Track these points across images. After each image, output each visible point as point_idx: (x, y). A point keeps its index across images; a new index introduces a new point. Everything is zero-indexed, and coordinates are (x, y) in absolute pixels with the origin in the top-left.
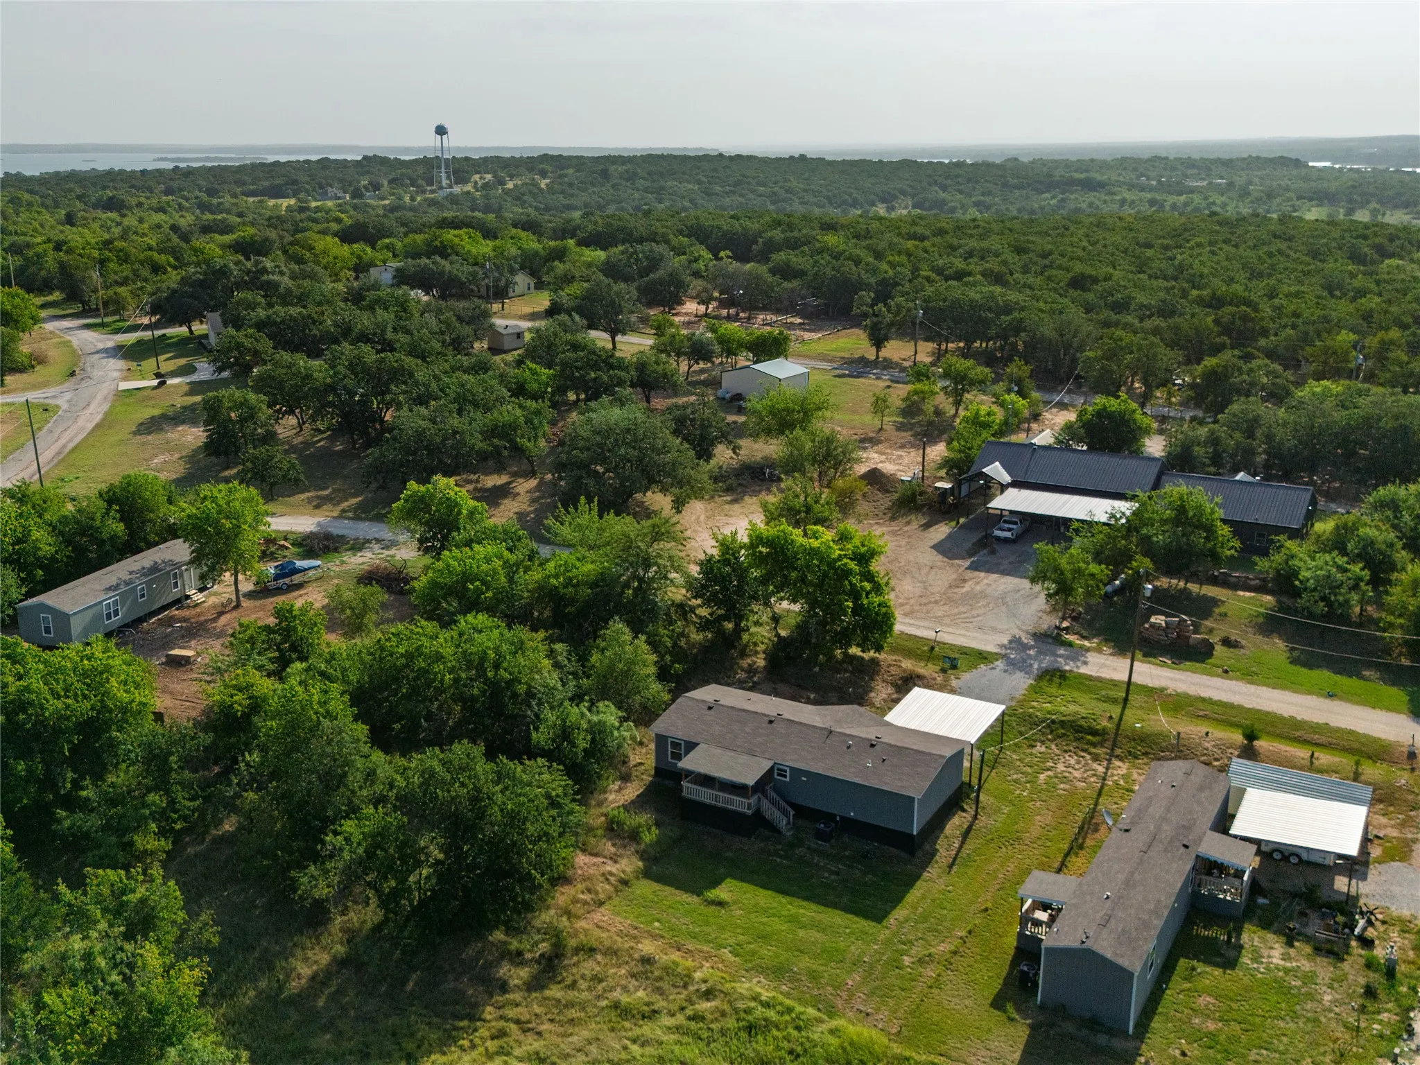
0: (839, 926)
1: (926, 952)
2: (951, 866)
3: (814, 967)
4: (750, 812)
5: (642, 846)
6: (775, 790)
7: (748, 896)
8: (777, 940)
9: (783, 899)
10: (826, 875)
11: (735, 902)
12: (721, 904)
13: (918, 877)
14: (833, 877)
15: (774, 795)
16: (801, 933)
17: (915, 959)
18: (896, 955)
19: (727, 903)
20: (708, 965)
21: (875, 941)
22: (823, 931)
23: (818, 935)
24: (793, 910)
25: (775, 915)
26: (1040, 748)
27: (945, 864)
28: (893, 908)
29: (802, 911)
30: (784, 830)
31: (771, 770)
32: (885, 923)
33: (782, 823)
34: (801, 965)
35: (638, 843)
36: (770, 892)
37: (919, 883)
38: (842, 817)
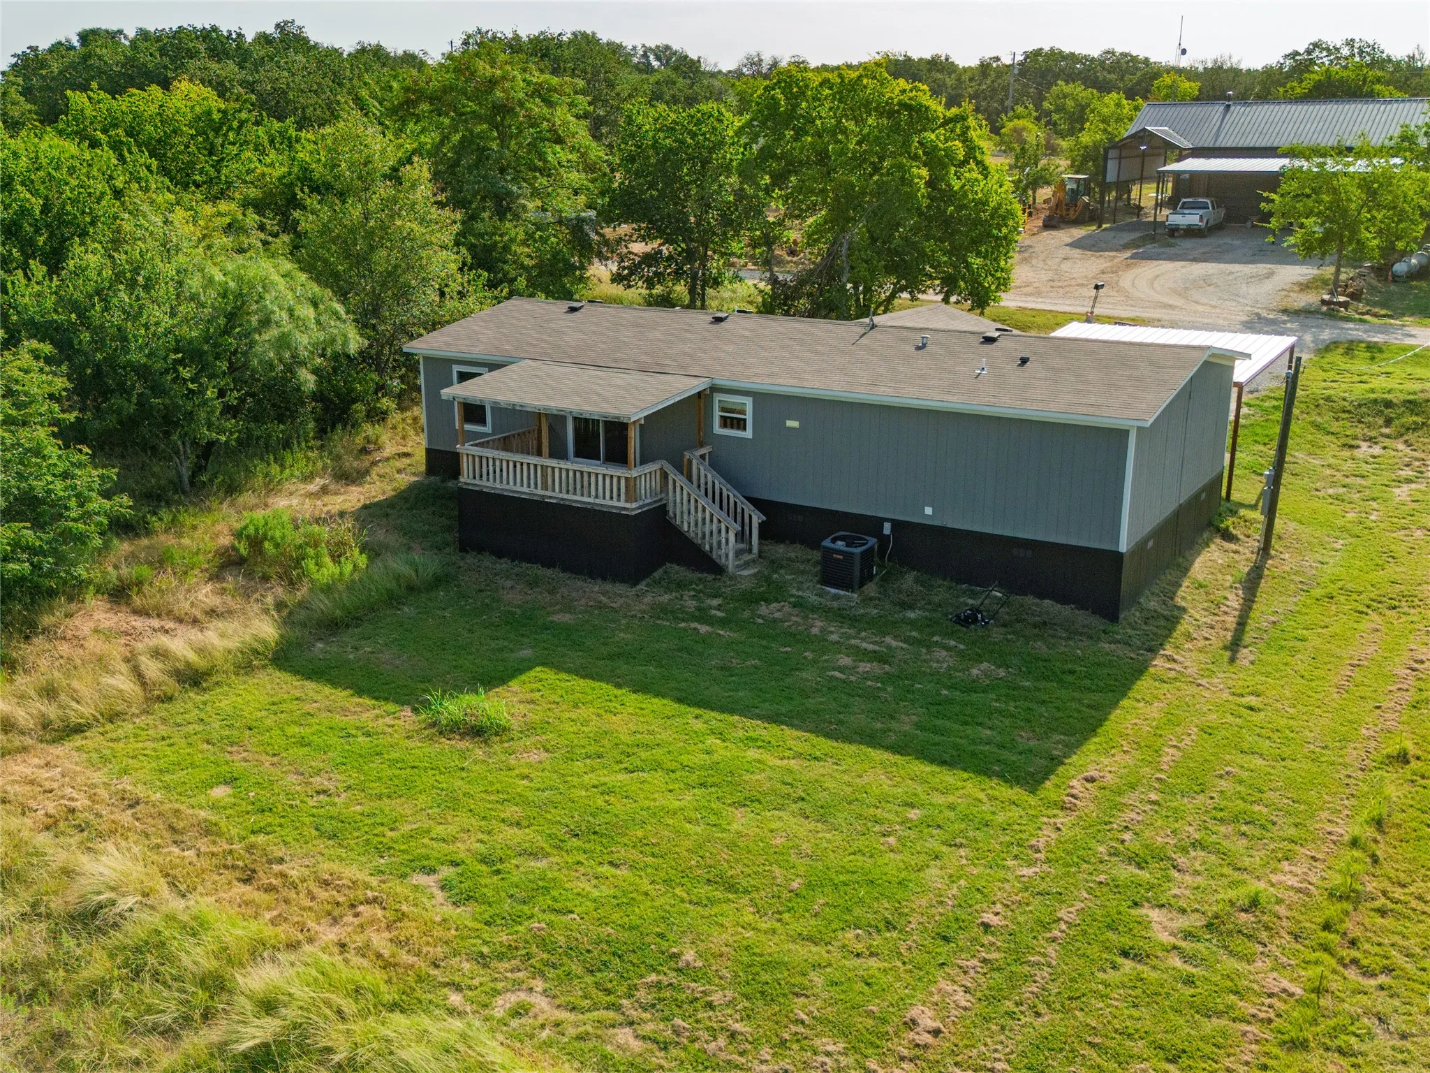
0: (884, 799)
1: (1241, 894)
2: (1234, 646)
3: (772, 947)
4: (632, 507)
5: (302, 592)
6: (715, 464)
7: (584, 712)
8: (642, 843)
9: (696, 721)
10: (845, 661)
11: (530, 729)
12: (478, 732)
13: (1139, 670)
14: (865, 667)
15: (710, 476)
16: (740, 821)
17: (1193, 922)
18: (1115, 903)
19: (502, 731)
20: (330, 935)
21: (1024, 850)
22: (823, 814)
23: (801, 828)
24: (723, 752)
25: (657, 766)
26: (1364, 450)
27: (1216, 643)
28: (1071, 749)
29: (752, 754)
30: (731, 563)
31: (701, 400)
32: (1049, 788)
33: (727, 548)
34: (719, 939)
35: (292, 584)
36: (657, 703)
37: (1143, 685)
38: (896, 524)
